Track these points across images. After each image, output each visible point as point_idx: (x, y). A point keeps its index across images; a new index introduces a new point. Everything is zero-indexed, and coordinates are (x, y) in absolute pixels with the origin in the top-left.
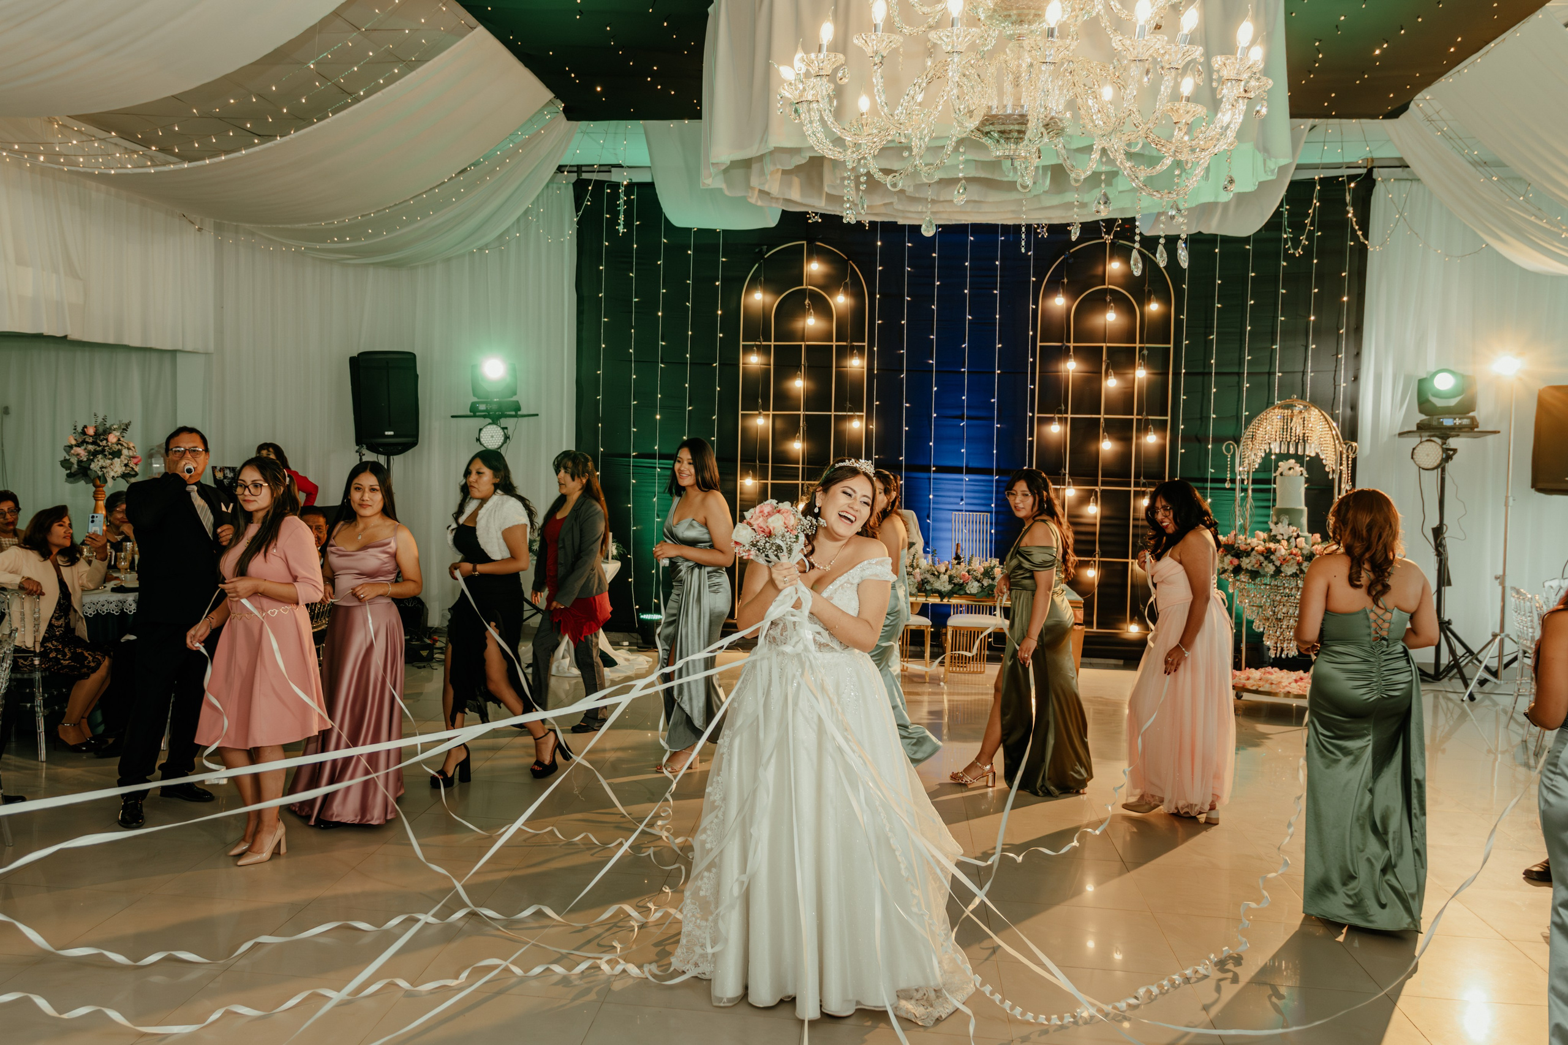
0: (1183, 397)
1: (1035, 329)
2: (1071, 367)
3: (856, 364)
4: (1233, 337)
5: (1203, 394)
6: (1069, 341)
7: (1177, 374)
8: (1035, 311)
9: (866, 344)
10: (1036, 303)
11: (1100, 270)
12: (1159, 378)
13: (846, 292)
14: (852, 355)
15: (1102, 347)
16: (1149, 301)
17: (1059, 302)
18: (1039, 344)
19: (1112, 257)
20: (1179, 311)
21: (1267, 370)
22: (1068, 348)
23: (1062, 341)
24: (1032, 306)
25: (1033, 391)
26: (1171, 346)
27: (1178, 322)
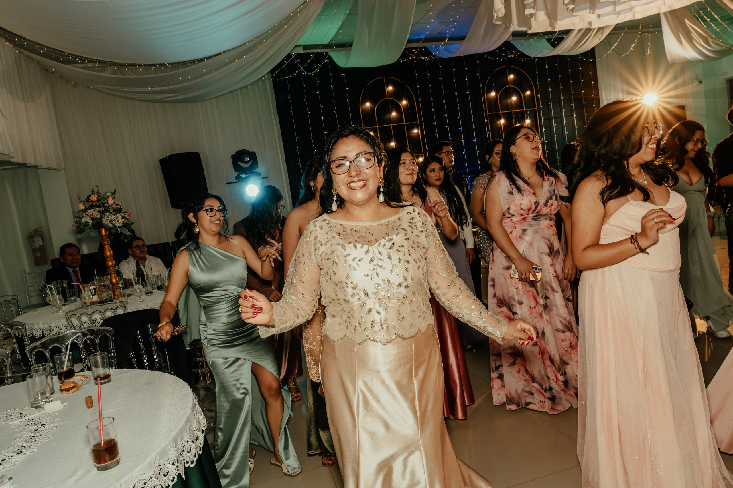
0: (544, 129)
1: (485, 107)
2: (502, 121)
3: (416, 131)
4: (557, 102)
5: (550, 128)
6: (499, 111)
7: (540, 120)
8: (484, 99)
9: (418, 122)
10: (484, 96)
11: (505, 79)
12: (534, 122)
13: (406, 99)
14: (414, 128)
15: (511, 112)
16: (526, 91)
17: (493, 94)
18: (488, 114)
19: (510, 74)
20: (537, 94)
21: (571, 115)
22: (499, 113)
23: (496, 111)
24: (483, 97)
25: (489, 134)
26: (537, 109)
27: (537, 98)
